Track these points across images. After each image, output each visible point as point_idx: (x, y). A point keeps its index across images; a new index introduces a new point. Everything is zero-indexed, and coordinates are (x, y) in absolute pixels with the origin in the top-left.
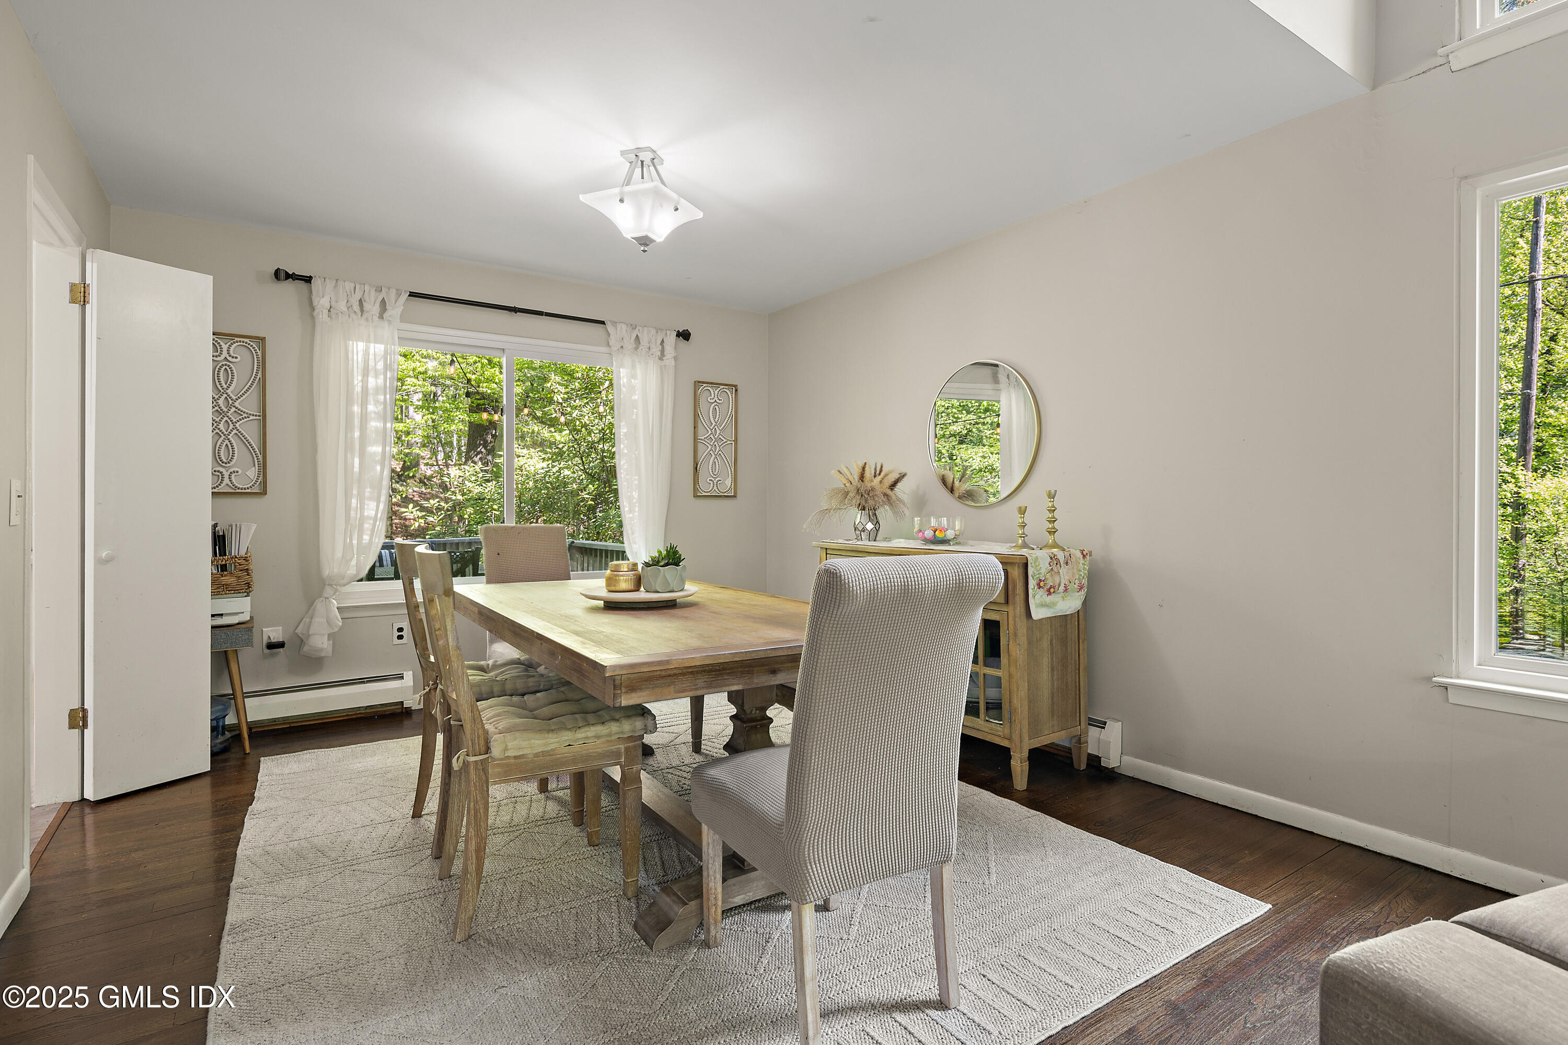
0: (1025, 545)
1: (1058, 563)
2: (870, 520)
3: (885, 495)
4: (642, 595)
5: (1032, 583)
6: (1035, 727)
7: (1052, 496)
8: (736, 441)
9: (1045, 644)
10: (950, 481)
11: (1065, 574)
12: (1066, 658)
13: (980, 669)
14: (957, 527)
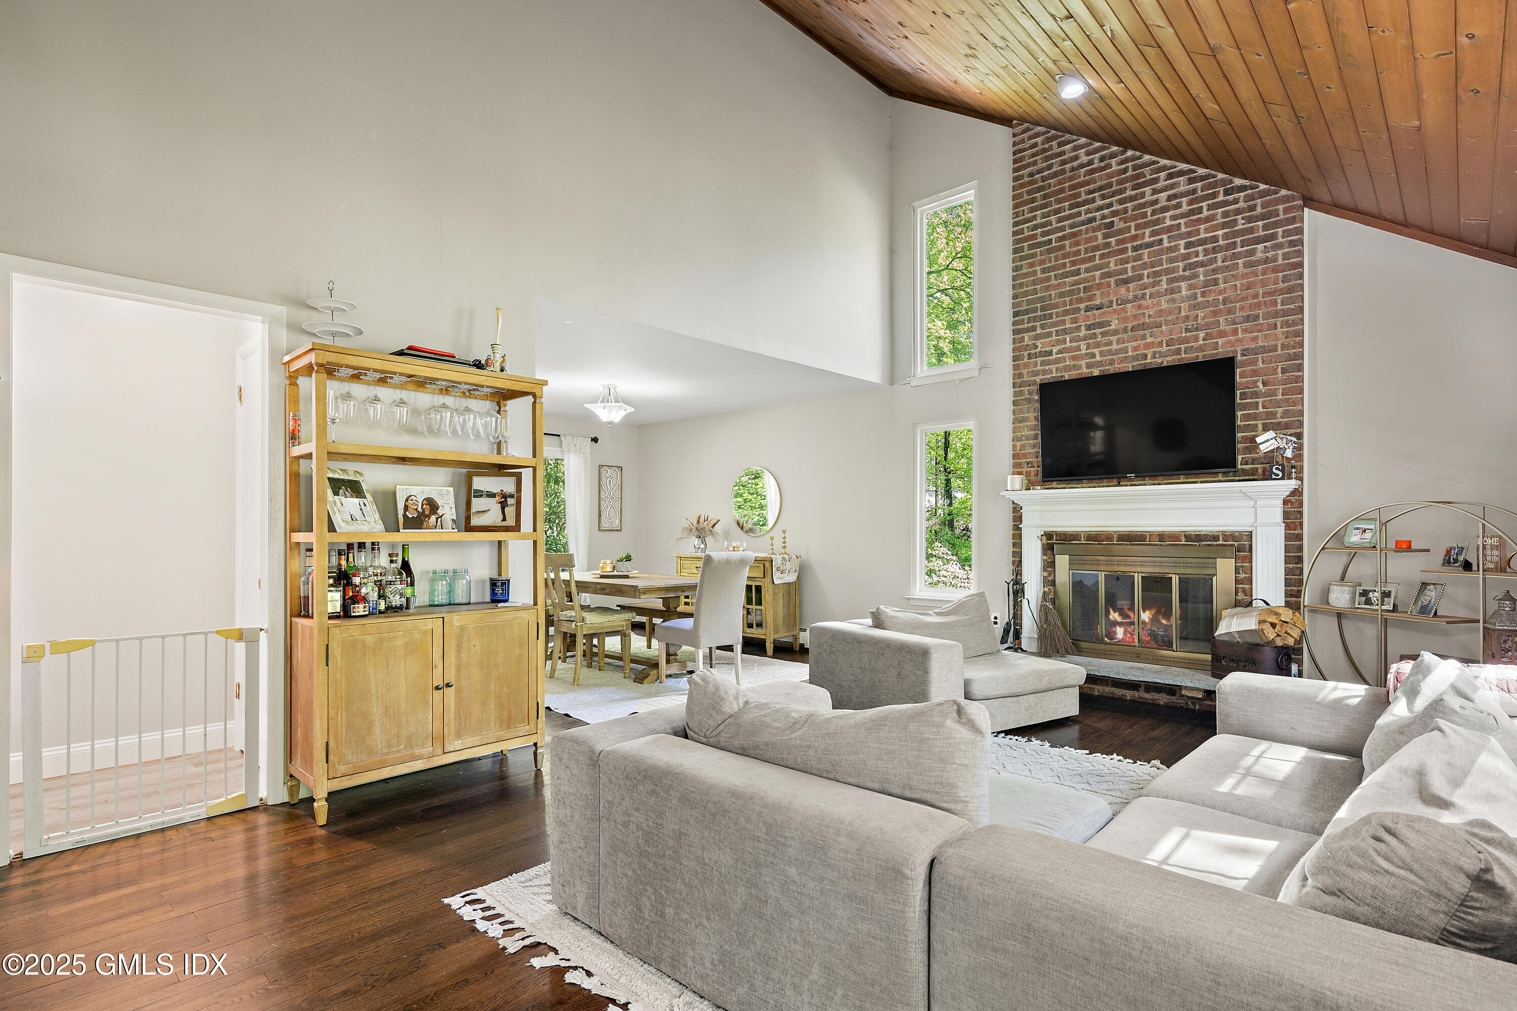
0: (773, 553)
1: (786, 560)
2: (704, 544)
3: (710, 531)
4: (615, 573)
5: (774, 569)
6: (776, 630)
7: (784, 532)
8: (621, 498)
9: (781, 595)
10: (741, 524)
11: (788, 565)
12: (789, 601)
13: (753, 607)
14: (745, 546)
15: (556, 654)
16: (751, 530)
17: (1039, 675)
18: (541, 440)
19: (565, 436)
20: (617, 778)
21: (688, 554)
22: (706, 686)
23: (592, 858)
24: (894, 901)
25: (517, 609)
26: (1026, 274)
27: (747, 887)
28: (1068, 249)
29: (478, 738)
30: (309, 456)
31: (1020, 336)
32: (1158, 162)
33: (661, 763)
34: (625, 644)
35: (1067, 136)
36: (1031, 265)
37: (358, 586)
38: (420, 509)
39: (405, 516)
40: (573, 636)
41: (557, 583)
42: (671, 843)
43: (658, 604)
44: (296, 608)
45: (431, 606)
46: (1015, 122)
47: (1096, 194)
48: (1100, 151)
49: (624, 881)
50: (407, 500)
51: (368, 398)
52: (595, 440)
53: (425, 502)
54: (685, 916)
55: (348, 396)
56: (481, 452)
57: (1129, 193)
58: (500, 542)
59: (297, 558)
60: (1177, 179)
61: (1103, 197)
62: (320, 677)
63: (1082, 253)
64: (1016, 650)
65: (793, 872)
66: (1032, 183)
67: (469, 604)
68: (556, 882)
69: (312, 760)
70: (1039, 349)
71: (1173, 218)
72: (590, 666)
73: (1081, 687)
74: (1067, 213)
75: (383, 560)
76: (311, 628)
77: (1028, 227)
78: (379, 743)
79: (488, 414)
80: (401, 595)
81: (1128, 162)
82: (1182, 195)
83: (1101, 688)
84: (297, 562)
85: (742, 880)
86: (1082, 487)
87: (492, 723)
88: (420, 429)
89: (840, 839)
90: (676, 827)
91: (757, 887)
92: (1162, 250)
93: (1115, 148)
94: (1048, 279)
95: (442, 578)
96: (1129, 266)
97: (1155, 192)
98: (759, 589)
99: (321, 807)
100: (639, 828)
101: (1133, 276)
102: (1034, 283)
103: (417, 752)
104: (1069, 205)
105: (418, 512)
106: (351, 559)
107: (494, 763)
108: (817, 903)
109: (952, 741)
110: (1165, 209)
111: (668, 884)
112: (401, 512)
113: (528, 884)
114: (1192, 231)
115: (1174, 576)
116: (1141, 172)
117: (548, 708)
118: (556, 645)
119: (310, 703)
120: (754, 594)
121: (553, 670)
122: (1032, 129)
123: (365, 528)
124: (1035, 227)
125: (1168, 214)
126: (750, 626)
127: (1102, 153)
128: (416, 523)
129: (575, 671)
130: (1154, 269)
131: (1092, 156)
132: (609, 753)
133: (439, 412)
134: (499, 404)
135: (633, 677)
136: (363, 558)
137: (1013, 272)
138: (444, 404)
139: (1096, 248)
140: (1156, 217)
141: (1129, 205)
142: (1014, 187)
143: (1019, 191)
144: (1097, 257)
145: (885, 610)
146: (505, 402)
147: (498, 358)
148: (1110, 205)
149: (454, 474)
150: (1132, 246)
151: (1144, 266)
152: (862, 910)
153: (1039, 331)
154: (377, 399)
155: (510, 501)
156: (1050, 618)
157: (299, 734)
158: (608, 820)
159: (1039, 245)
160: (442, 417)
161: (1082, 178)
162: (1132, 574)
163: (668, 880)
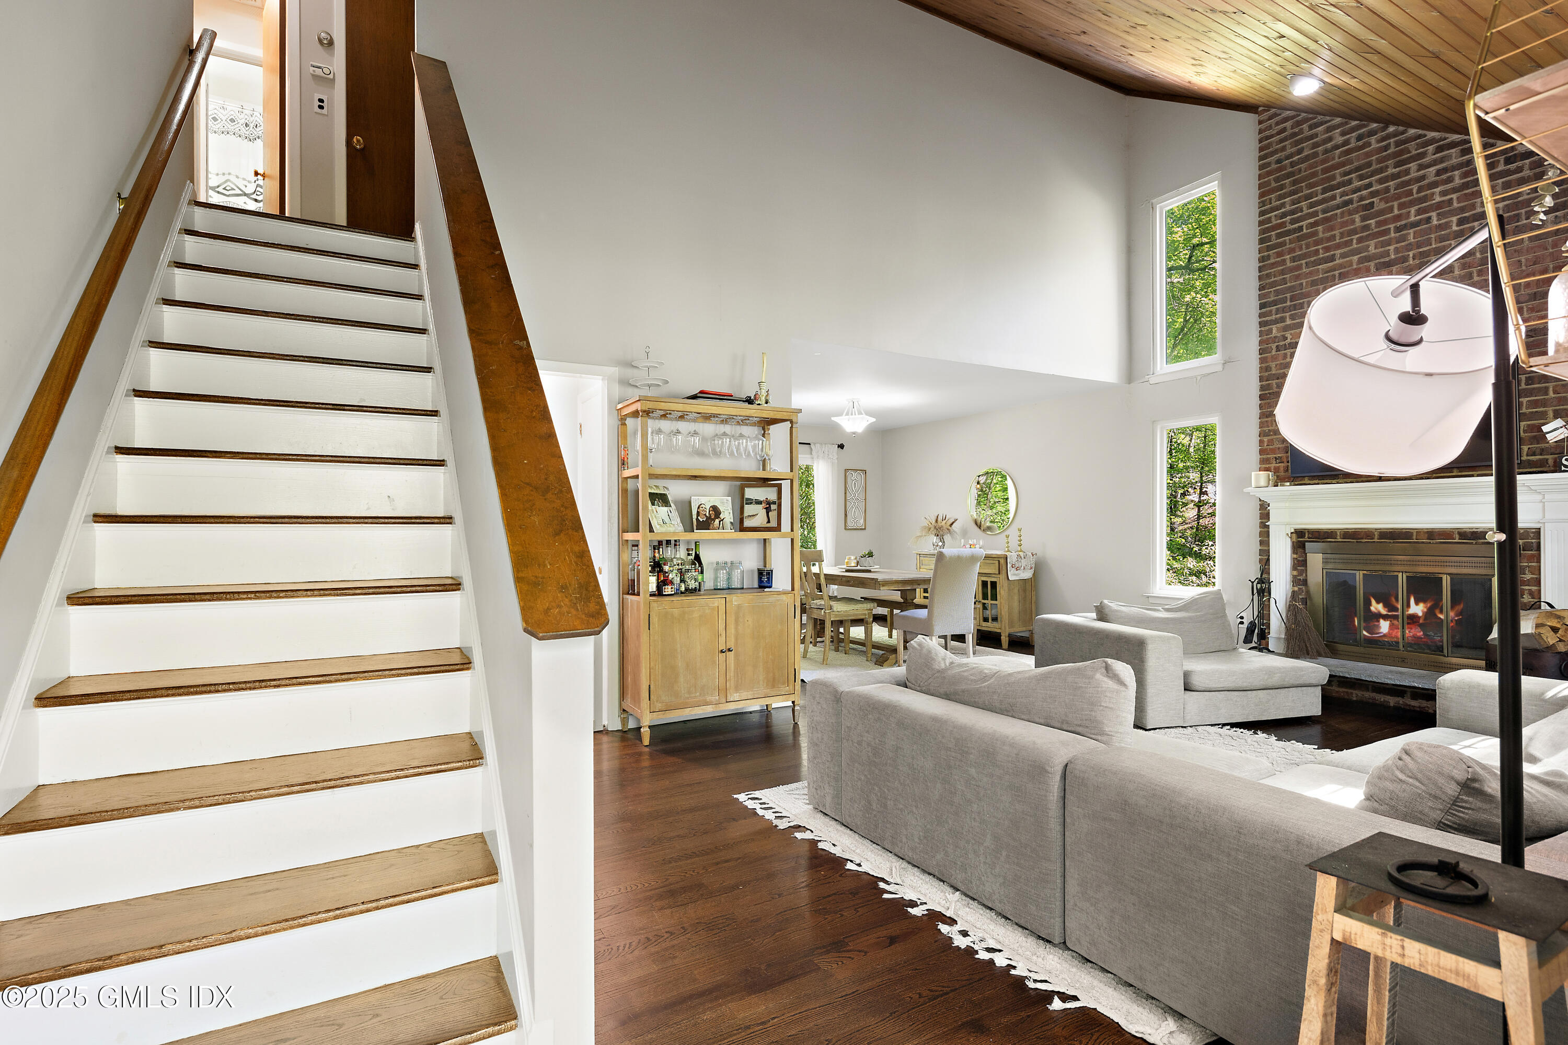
0: (1008, 551)
1: (1021, 557)
2: (941, 541)
3: (948, 529)
4: (859, 567)
5: (1009, 566)
6: (1011, 624)
7: (1020, 530)
8: (865, 499)
9: (1016, 591)
10: (979, 522)
11: (1024, 563)
12: (1025, 597)
13: (989, 602)
14: (981, 544)
15: (808, 639)
16: (989, 528)
17: (1270, 671)
18: (797, 448)
19: (815, 444)
20: (854, 710)
21: (925, 551)
22: (921, 650)
23: (836, 768)
24: (1039, 788)
25: (779, 593)
26: (1273, 264)
27: (943, 784)
28: (1321, 235)
29: (751, 693)
30: (637, 477)
31: (1267, 328)
32: (1425, 136)
33: (884, 700)
34: (868, 633)
35: (1319, 117)
36: (1279, 255)
37: (667, 573)
38: (707, 515)
39: (697, 519)
40: (823, 622)
41: (809, 575)
42: (891, 754)
43: (897, 597)
44: (626, 587)
45: (715, 589)
46: (1260, 109)
47: (1353, 175)
48: (1358, 130)
49: (859, 783)
50: (699, 508)
51: (672, 431)
52: (841, 446)
53: (711, 509)
54: (901, 806)
55: (659, 431)
56: (749, 468)
57: (1391, 171)
58: (765, 540)
59: (626, 550)
60: (1448, 152)
61: (1361, 178)
62: (644, 638)
63: (1338, 238)
64: (1261, 650)
65: (973, 771)
66: (1280, 169)
67: (743, 588)
68: (811, 787)
69: (639, 699)
70: (1289, 341)
71: (1443, 193)
72: (837, 650)
73: (1324, 688)
74: (1320, 197)
75: (682, 553)
76: (638, 602)
77: (1275, 216)
78: (682, 689)
79: (756, 438)
80: (696, 580)
81: (1390, 138)
82: (1454, 168)
83: (1360, 693)
84: (626, 555)
85: (939, 779)
86: (1338, 483)
87: (761, 682)
88: (706, 452)
89: (1005, 747)
90: (894, 743)
91: (949, 783)
92: (1430, 228)
93: (1374, 125)
94: (1299, 267)
95: (723, 568)
96: (1392, 248)
97: (1421, 167)
98: (994, 585)
99: (645, 731)
100: (869, 745)
101: (1396, 258)
102: (1282, 272)
103: (709, 698)
104: (1322, 189)
105: (706, 516)
106: (661, 553)
107: (761, 716)
108: (989, 792)
109: (1099, 689)
110: (1434, 185)
111: (889, 784)
112: (695, 517)
113: (791, 792)
114: (1465, 206)
115: (1444, 577)
116: (1405, 148)
117: (802, 681)
118: (809, 631)
119: (638, 657)
120: (989, 589)
121: (806, 651)
122: (1280, 115)
123: (672, 529)
124: (1284, 215)
125: (1437, 190)
126: (986, 620)
127: (1359, 132)
128: (705, 525)
129: (824, 654)
130: (1421, 250)
131: (1348, 136)
132: (848, 693)
133: (721, 439)
134: (764, 429)
135: (875, 660)
136: (669, 551)
137: (1260, 262)
138: (724, 432)
139: (1354, 232)
140: (1423, 194)
141: (1391, 183)
142: (1260, 175)
143: (1266, 179)
144: (1355, 241)
145: (1109, 604)
146: (769, 427)
147: (764, 393)
148: (1370, 185)
149: (731, 486)
150: (1395, 227)
151: (1409, 247)
152: (1019, 796)
153: (1288, 322)
154: (678, 432)
155: (773, 507)
156: (1299, 618)
157: (629, 679)
158: (848, 740)
159: (1288, 233)
160: (723, 442)
161: (1337, 160)
162: (1396, 574)
163: (889, 781)
